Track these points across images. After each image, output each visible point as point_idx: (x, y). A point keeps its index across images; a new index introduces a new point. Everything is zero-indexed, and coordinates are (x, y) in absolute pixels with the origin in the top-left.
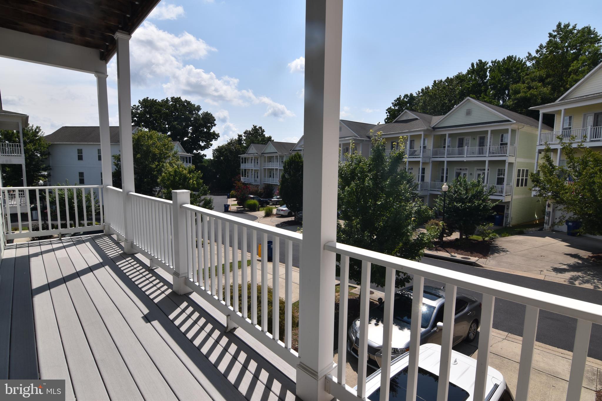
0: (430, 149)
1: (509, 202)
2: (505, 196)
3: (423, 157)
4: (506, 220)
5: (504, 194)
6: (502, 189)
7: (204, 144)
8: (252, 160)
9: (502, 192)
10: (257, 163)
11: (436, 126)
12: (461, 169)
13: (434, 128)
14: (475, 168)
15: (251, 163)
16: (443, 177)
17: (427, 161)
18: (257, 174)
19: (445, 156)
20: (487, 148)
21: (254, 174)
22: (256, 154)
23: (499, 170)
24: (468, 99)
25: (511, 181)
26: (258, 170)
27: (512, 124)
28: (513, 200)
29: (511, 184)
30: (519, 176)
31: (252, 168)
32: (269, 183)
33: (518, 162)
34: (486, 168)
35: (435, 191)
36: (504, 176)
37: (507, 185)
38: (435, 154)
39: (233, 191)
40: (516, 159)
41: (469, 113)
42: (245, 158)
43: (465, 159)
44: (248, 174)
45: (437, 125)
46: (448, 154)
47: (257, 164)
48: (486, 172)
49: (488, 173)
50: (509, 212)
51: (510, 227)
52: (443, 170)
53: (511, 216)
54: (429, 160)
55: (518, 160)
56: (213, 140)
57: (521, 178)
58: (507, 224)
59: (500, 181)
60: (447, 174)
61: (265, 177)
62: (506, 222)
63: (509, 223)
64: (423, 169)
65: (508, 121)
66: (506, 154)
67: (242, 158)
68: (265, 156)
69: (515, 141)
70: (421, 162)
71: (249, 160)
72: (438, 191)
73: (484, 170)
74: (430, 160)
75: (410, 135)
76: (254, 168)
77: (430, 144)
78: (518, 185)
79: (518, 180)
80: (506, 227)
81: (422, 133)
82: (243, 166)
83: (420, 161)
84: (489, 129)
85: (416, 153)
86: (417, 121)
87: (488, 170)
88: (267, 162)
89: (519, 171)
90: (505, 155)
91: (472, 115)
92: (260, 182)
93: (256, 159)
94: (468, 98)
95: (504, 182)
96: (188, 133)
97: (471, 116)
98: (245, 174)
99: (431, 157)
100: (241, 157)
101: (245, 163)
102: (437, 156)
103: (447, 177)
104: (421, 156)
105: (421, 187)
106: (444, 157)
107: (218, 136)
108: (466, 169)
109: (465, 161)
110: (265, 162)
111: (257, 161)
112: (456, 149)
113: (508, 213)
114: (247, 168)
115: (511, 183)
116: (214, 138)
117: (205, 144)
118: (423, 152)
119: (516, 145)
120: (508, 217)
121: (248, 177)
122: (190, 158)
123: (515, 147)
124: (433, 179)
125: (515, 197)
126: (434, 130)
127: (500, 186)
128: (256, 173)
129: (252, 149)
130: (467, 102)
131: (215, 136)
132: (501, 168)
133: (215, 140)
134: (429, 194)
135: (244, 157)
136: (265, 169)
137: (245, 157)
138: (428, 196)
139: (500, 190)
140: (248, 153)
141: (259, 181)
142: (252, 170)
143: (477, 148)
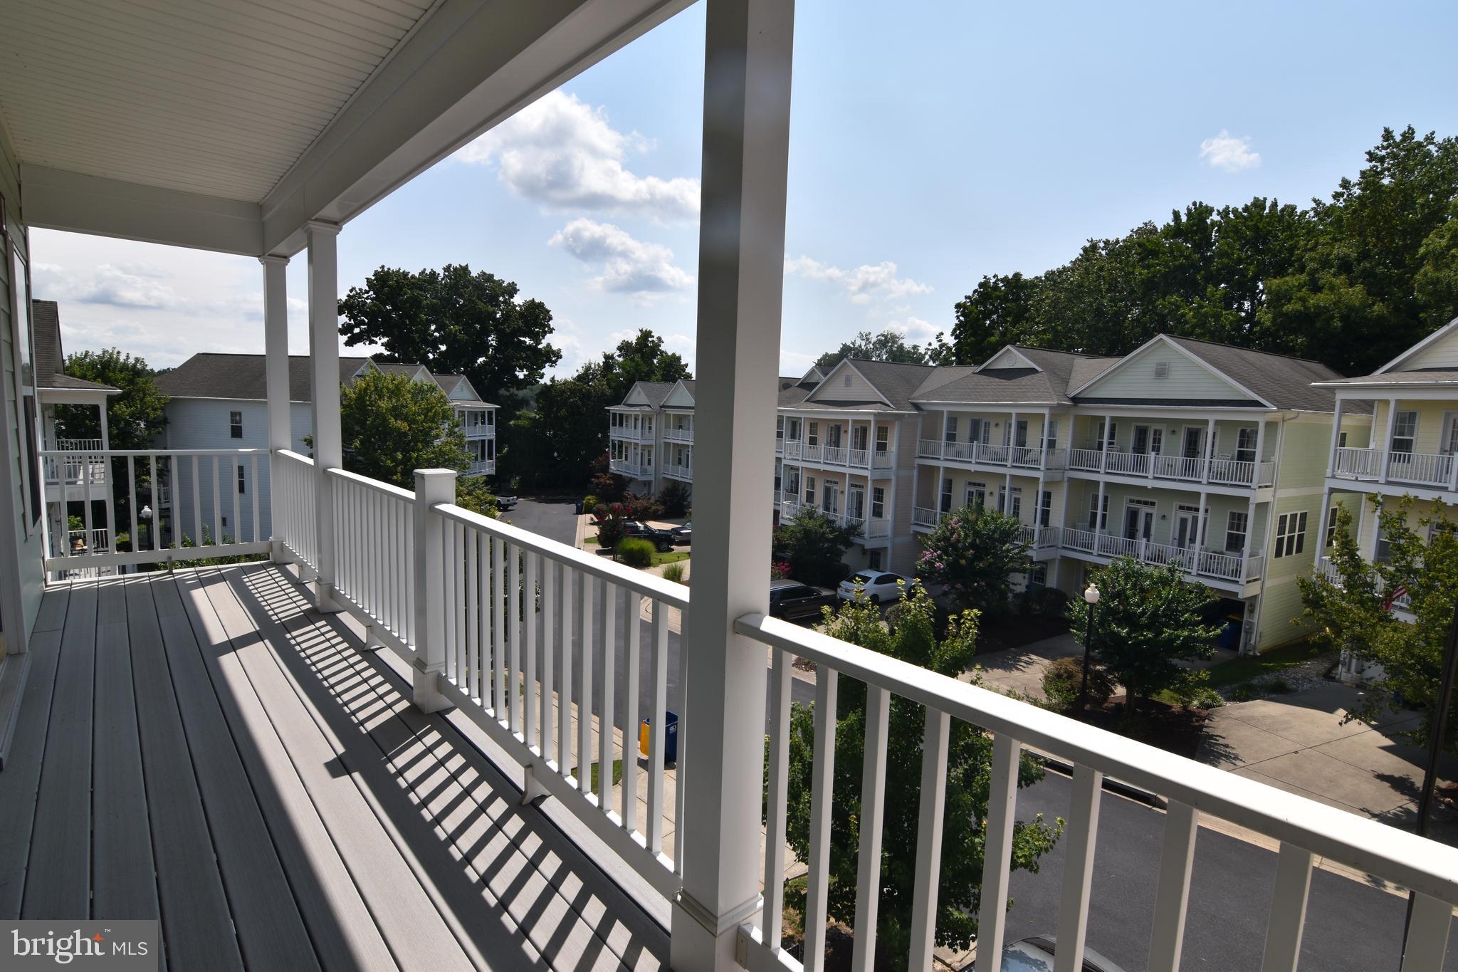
0: (1065, 447)
1: (1255, 597)
2: (1244, 583)
3: (1047, 469)
4: (1246, 638)
5: (1243, 580)
6: (1239, 564)
7: (525, 375)
8: (636, 419)
9: (1237, 573)
10: (650, 428)
11: (1081, 396)
12: (1139, 502)
13: (1076, 400)
14: (1174, 504)
15: (635, 428)
16: (1094, 515)
17: (1057, 476)
18: (649, 455)
19: (1102, 471)
20: (1204, 461)
21: (642, 454)
22: (648, 409)
23: (1233, 515)
24: (1161, 339)
25: (1262, 546)
26: (651, 446)
27: (1265, 412)
28: (1265, 590)
29: (1262, 553)
30: (1281, 531)
31: (637, 441)
32: (676, 478)
33: (1280, 499)
34: (1202, 506)
35: (1075, 550)
36: (1245, 531)
37: (1251, 556)
38: (1077, 461)
39: (589, 497)
40: (1275, 492)
41: (1161, 372)
42: (621, 415)
43: (1150, 484)
44: (626, 451)
45: (1085, 393)
46: (1108, 465)
47: (650, 432)
48: (1201, 515)
49: (1205, 519)
50: (1255, 621)
51: (1255, 657)
52: (1096, 498)
53: (1260, 629)
54: (1061, 474)
55: (1282, 493)
56: (547, 365)
57: (1286, 535)
58: (1248, 647)
59: (1235, 543)
60: (1105, 508)
61: (666, 462)
62: (1246, 644)
63: (1255, 648)
64: (1047, 496)
65: (1257, 404)
66: (1251, 482)
67: (615, 415)
68: (668, 413)
69: (1274, 448)
70: (1041, 480)
71: (629, 421)
72: (1080, 551)
73: (1197, 510)
74: (1063, 476)
75: (1017, 414)
76: (641, 442)
77: (1065, 439)
78: (1278, 554)
79: (1280, 542)
80: (1245, 655)
81: (1046, 411)
82: (615, 434)
83: (1039, 479)
84: (1211, 418)
85: (1031, 456)
86: (1036, 376)
87: (1206, 511)
88: (674, 428)
89: (1283, 519)
90: (1249, 484)
91: (1170, 377)
92: (655, 476)
93: (647, 419)
94: (1162, 336)
95: (1243, 546)
96: (488, 346)
97: (1167, 381)
98: (620, 452)
99: (1067, 468)
100: (611, 412)
101: (621, 425)
102: (1082, 468)
103: (1104, 517)
104: (1042, 467)
105: (1041, 541)
106: (1099, 472)
107: (558, 355)
108: (1153, 504)
109: (1150, 487)
110: (667, 426)
111: (650, 423)
112: (1130, 455)
113: (1253, 623)
114: (624, 440)
115: (1260, 550)
116: (549, 360)
117: (527, 373)
118: (1048, 454)
119: (1276, 458)
120: (1251, 633)
121: (626, 459)
122: (490, 413)
123: (1274, 464)
124: (1071, 522)
125: (1269, 583)
126: (1076, 406)
127: (1232, 556)
128: (646, 453)
129: (639, 393)
130: (1157, 346)
131: (551, 356)
132: (1237, 511)
133: (551, 366)
134: (1059, 557)
135: (618, 412)
136: (667, 445)
137: (622, 412)
138: (1057, 562)
139: (1232, 567)
140: (629, 402)
141: (653, 473)
142: (637, 444)
143: (1180, 459)
